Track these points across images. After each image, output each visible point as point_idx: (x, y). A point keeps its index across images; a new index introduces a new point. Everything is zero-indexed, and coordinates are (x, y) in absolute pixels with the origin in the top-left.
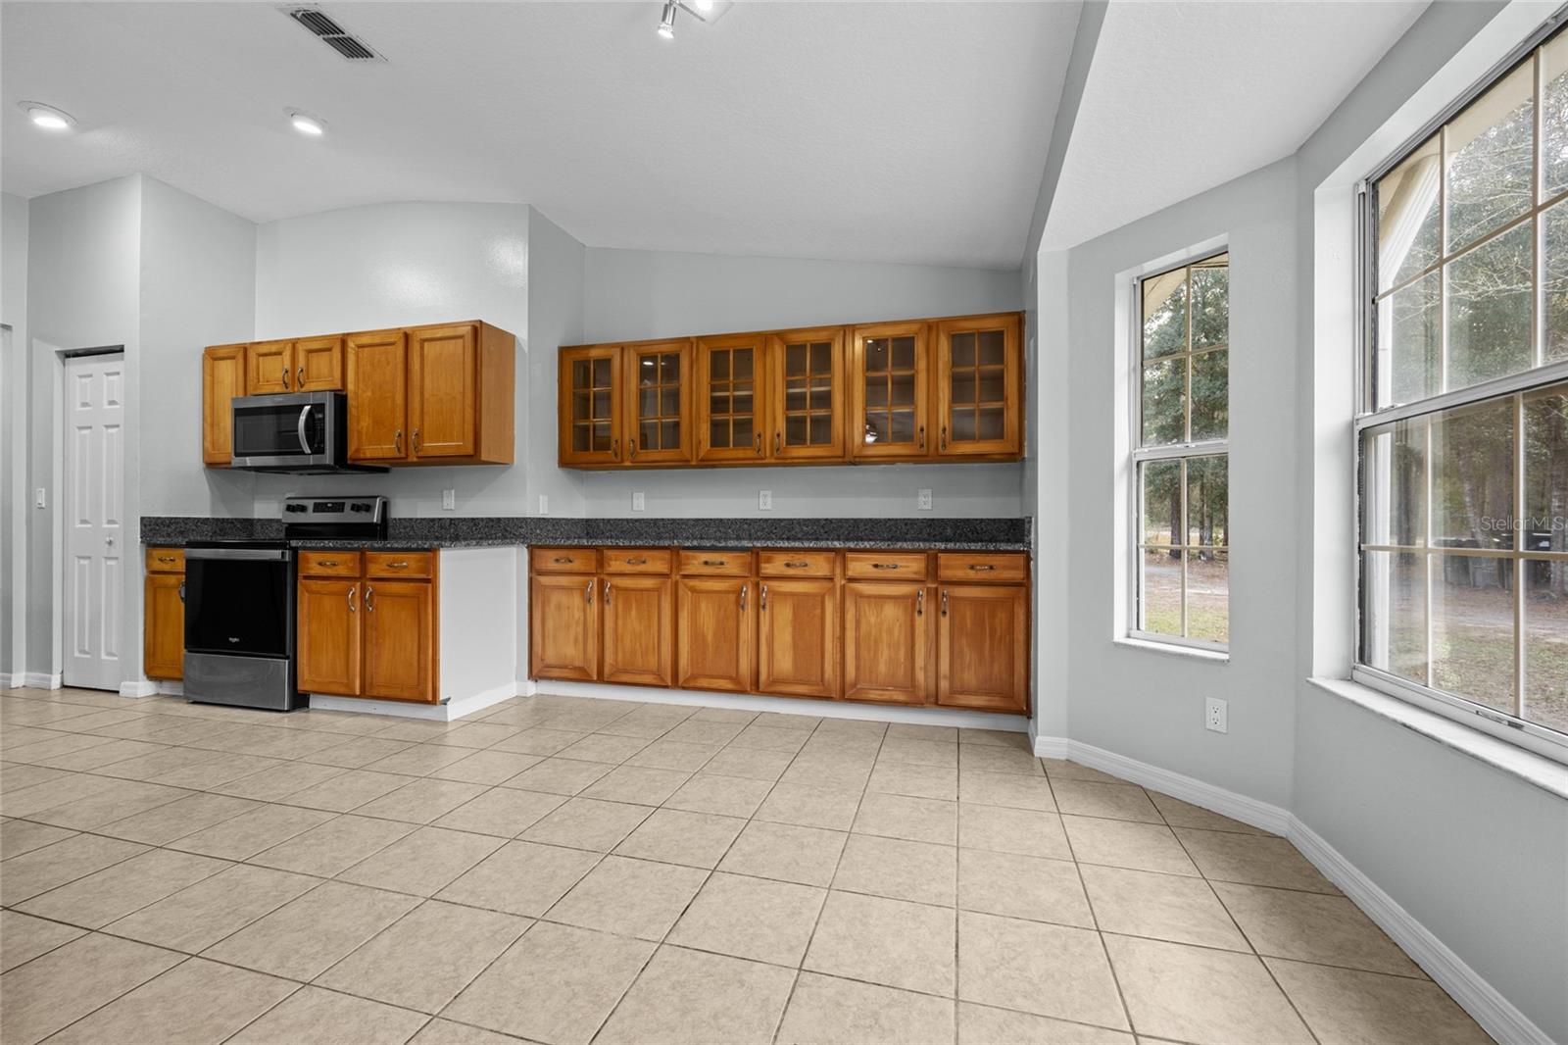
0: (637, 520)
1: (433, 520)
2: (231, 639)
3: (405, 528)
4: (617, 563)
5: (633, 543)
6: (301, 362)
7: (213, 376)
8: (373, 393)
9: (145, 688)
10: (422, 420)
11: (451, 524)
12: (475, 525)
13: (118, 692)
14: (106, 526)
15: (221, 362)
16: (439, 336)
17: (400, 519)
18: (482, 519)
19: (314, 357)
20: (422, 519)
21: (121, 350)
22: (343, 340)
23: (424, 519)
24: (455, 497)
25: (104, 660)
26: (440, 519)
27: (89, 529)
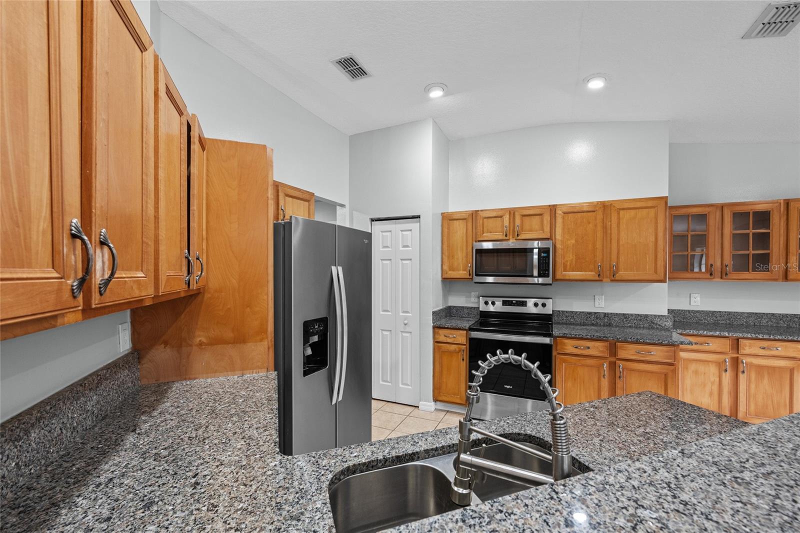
0: (698, 312)
1: (590, 313)
2: (505, 386)
3: (566, 317)
4: (749, 347)
5: (772, 337)
6: (518, 222)
7: (449, 229)
8: (576, 241)
9: (431, 406)
10: (618, 258)
11: (605, 316)
12: (626, 318)
13: (418, 407)
14: (401, 314)
15: (455, 221)
16: (638, 206)
17: (562, 311)
18: (632, 315)
19: (527, 219)
20: (581, 312)
21: (419, 217)
22: (553, 209)
23: (583, 312)
24: (604, 300)
25: (400, 387)
26: (596, 313)
27: (390, 315)
